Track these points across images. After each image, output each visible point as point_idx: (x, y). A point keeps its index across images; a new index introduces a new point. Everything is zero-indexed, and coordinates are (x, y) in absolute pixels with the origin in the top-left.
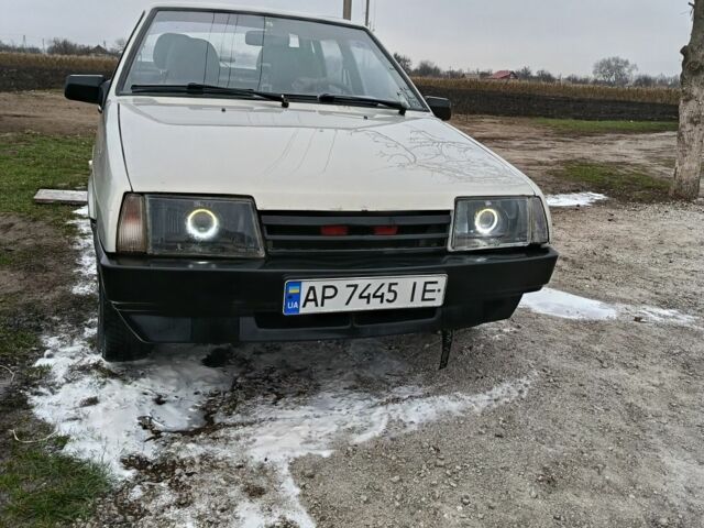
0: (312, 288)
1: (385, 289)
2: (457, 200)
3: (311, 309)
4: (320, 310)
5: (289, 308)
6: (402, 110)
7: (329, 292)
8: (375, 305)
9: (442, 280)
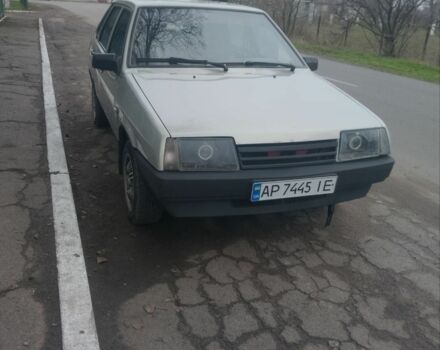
0: (267, 187)
1: (304, 186)
2: (341, 133)
3: (265, 198)
4: (270, 198)
5: (254, 197)
6: (292, 68)
7: (275, 189)
8: (299, 194)
9: (334, 179)
